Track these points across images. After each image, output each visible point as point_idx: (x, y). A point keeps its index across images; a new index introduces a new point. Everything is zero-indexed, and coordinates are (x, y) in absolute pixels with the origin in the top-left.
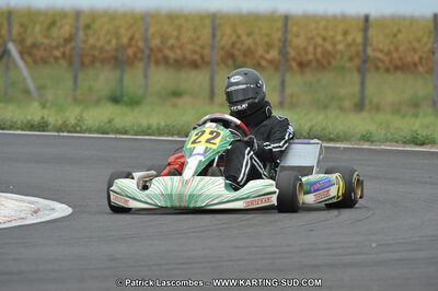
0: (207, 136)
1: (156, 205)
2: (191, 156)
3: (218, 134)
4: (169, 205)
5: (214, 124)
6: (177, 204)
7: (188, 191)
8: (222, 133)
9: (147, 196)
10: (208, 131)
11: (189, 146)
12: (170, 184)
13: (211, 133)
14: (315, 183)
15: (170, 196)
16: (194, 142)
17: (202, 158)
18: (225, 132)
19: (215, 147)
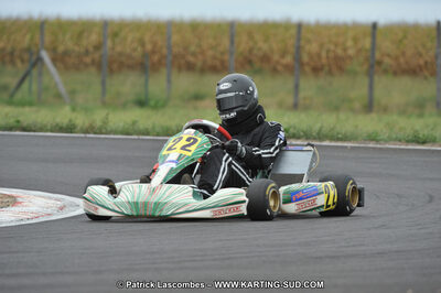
0: (183, 142)
1: (123, 213)
2: (163, 163)
3: (196, 141)
4: (135, 214)
5: (193, 131)
6: (142, 212)
7: (154, 199)
8: (199, 139)
9: (115, 203)
10: (185, 137)
11: (164, 152)
12: (137, 191)
13: (188, 140)
14: (297, 192)
15: (136, 204)
16: (170, 149)
17: (174, 165)
18: (202, 138)
19: (189, 154)
